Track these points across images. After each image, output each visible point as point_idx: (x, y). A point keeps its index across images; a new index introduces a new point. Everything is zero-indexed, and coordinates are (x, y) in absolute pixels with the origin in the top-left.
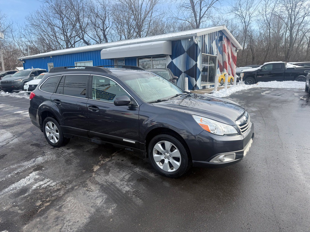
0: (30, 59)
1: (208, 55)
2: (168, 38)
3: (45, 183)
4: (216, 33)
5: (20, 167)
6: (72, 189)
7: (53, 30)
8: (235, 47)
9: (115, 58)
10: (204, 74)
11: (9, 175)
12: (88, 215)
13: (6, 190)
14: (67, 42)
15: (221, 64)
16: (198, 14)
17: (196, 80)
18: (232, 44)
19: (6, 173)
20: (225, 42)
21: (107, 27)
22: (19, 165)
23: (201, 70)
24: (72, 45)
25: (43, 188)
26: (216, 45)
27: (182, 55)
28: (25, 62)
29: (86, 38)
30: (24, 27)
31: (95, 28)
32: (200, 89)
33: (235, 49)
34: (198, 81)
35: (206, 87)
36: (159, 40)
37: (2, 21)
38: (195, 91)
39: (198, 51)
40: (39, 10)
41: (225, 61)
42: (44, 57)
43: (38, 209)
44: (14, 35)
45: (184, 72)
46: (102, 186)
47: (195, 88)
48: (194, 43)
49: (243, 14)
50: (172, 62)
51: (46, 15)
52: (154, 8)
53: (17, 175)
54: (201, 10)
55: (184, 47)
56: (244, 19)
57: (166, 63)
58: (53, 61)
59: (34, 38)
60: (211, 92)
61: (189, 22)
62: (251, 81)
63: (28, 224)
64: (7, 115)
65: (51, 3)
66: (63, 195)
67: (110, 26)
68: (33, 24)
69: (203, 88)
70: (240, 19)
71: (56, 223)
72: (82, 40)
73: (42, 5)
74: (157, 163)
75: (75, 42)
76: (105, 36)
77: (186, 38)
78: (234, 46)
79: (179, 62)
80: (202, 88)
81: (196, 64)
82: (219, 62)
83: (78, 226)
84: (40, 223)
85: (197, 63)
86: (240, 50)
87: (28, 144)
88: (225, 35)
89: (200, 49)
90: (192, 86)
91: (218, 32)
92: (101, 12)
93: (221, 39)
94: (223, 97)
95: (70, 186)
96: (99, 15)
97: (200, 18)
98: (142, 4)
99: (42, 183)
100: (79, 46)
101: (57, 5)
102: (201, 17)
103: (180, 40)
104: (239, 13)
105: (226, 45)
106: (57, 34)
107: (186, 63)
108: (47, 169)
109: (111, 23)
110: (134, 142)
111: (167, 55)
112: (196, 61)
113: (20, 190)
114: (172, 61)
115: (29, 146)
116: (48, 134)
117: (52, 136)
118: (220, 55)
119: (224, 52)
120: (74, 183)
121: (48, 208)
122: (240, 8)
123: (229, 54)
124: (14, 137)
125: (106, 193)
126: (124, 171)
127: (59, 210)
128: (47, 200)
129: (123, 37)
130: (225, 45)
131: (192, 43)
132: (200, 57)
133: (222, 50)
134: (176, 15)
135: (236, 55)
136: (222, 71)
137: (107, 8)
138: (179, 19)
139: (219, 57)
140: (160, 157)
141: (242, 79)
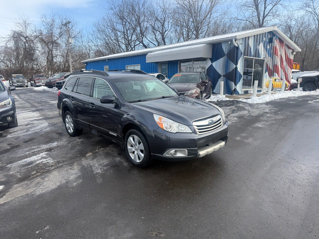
0: (91, 62)
1: (253, 59)
2: (209, 41)
3: (47, 161)
4: (264, 35)
5: (38, 148)
6: (61, 166)
7: (116, 35)
8: (291, 49)
9: (159, 62)
10: (247, 77)
11: (28, 153)
12: (58, 184)
13: (20, 162)
14: (127, 46)
15: (271, 68)
16: (262, 13)
17: (236, 85)
18: (286, 46)
19: (27, 151)
20: (276, 43)
21: (166, 30)
22: (38, 146)
23: (242, 73)
24: (132, 49)
25: (43, 164)
26: (264, 47)
27: (222, 58)
28: (87, 64)
29: (146, 42)
30: (92, 32)
31: (154, 32)
32: (240, 93)
33: (291, 51)
34: (238, 85)
35: (249, 92)
36: (199, 43)
37: (74, 28)
38: (233, 96)
39: (239, 54)
40: (106, 17)
41: (276, 65)
42: (101, 60)
43: (31, 176)
44: (83, 40)
45: (224, 76)
46: (83, 166)
47: (233, 92)
48: (235, 46)
49: (316, 10)
50: (211, 66)
51: (111, 21)
52: (213, 9)
53: (32, 153)
54: (265, 8)
55: (224, 50)
56: (317, 16)
57: (206, 66)
58: (108, 64)
59: (100, 43)
60: (249, 97)
61: (250, 22)
62: (311, 88)
63: (19, 184)
64: (55, 109)
65: (115, 10)
66: (53, 169)
67: (169, 29)
68: (99, 30)
69: (245, 93)
70: (312, 16)
71: (36, 186)
72: (141, 44)
73: (107, 12)
74: (130, 154)
75: (135, 46)
76: (163, 39)
77: (226, 41)
78: (289, 48)
79: (218, 65)
80: (243, 93)
81: (236, 68)
82: (267, 65)
83: (47, 190)
84: (27, 184)
85: (237, 66)
86: (297, 53)
87: (54, 132)
88: (276, 36)
89: (242, 52)
90: (231, 90)
91: (267, 34)
92: (160, 16)
93: (271, 41)
94: (258, 103)
95: (62, 164)
96: (159, 18)
97: (264, 17)
98: (201, 5)
99: (45, 160)
100: (138, 49)
101: (120, 11)
102: (265, 15)
103: (221, 43)
104: (310, 10)
105: (278, 47)
106: (119, 38)
107: (226, 67)
108: (55, 151)
109: (170, 26)
110: (116, 135)
111: (207, 58)
112: (236, 64)
113: (28, 163)
114: (212, 64)
115: (54, 134)
116: (67, 125)
117: (70, 127)
118: (270, 58)
119: (274, 55)
120: (65, 163)
121: (37, 176)
122: (312, 4)
123: (282, 56)
124: (48, 127)
125: (82, 172)
126: (107, 159)
127: (43, 179)
128: (41, 171)
129: (182, 39)
130: (276, 47)
131: (232, 46)
132: (242, 60)
133: (272, 53)
134: (236, 15)
135: (292, 57)
136: (271, 75)
137: (168, 11)
138: (238, 19)
139: (268, 61)
140: (131, 149)
141: (299, 85)
